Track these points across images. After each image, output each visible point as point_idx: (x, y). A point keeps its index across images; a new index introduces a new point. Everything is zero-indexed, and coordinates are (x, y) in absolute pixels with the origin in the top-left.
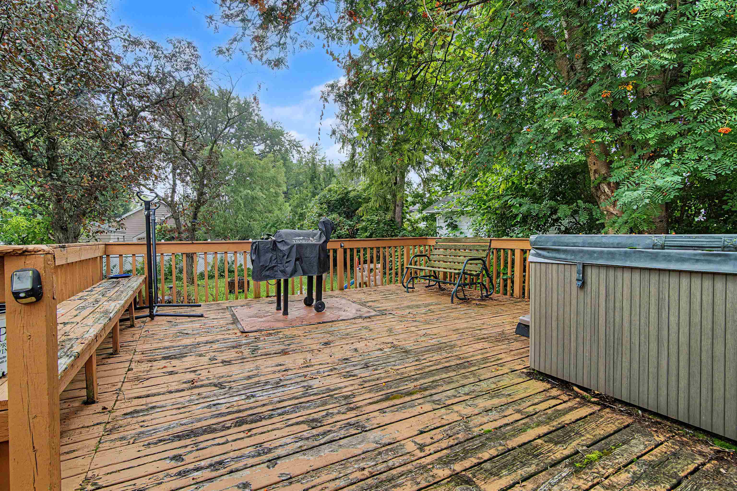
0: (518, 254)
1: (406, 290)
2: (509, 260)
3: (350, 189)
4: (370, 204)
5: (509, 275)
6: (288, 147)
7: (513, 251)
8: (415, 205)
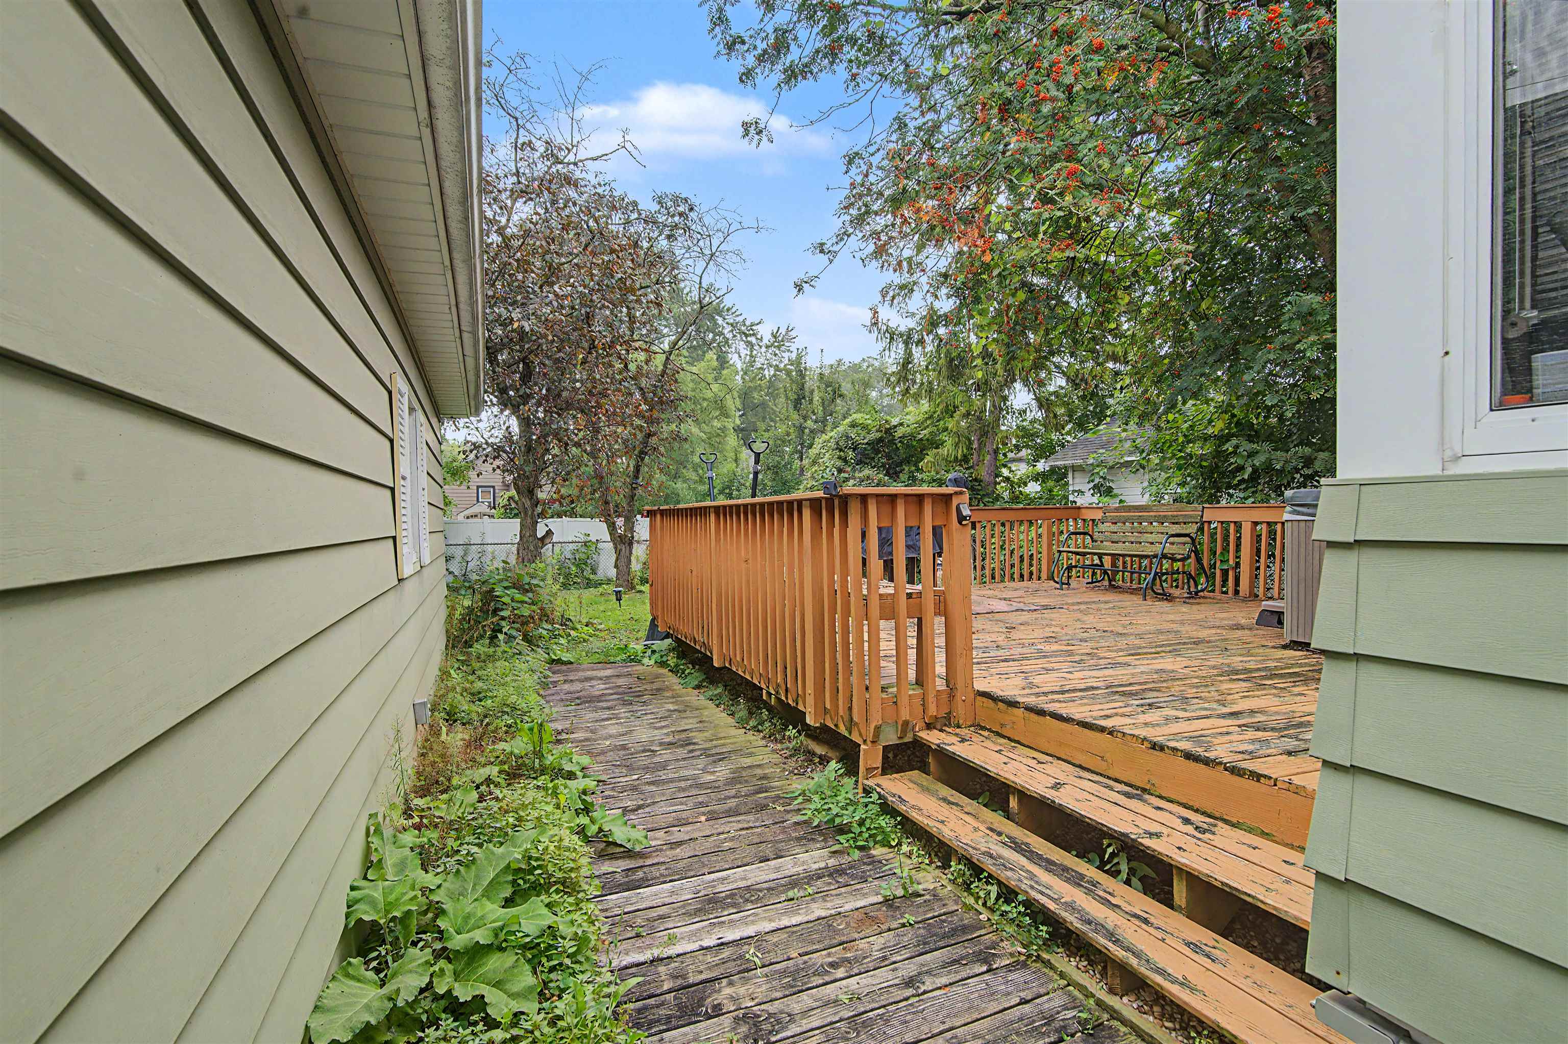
0: (1246, 530)
1: (1058, 586)
2: (1232, 539)
3: (895, 421)
4: (944, 451)
5: (1231, 562)
6: (730, 336)
7: (1238, 525)
8: (1019, 451)
